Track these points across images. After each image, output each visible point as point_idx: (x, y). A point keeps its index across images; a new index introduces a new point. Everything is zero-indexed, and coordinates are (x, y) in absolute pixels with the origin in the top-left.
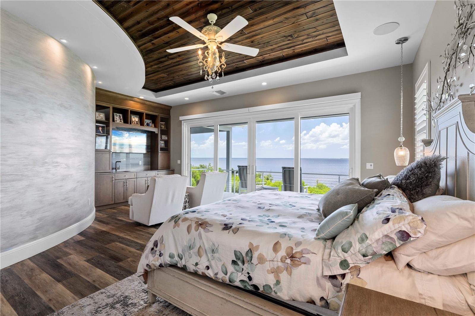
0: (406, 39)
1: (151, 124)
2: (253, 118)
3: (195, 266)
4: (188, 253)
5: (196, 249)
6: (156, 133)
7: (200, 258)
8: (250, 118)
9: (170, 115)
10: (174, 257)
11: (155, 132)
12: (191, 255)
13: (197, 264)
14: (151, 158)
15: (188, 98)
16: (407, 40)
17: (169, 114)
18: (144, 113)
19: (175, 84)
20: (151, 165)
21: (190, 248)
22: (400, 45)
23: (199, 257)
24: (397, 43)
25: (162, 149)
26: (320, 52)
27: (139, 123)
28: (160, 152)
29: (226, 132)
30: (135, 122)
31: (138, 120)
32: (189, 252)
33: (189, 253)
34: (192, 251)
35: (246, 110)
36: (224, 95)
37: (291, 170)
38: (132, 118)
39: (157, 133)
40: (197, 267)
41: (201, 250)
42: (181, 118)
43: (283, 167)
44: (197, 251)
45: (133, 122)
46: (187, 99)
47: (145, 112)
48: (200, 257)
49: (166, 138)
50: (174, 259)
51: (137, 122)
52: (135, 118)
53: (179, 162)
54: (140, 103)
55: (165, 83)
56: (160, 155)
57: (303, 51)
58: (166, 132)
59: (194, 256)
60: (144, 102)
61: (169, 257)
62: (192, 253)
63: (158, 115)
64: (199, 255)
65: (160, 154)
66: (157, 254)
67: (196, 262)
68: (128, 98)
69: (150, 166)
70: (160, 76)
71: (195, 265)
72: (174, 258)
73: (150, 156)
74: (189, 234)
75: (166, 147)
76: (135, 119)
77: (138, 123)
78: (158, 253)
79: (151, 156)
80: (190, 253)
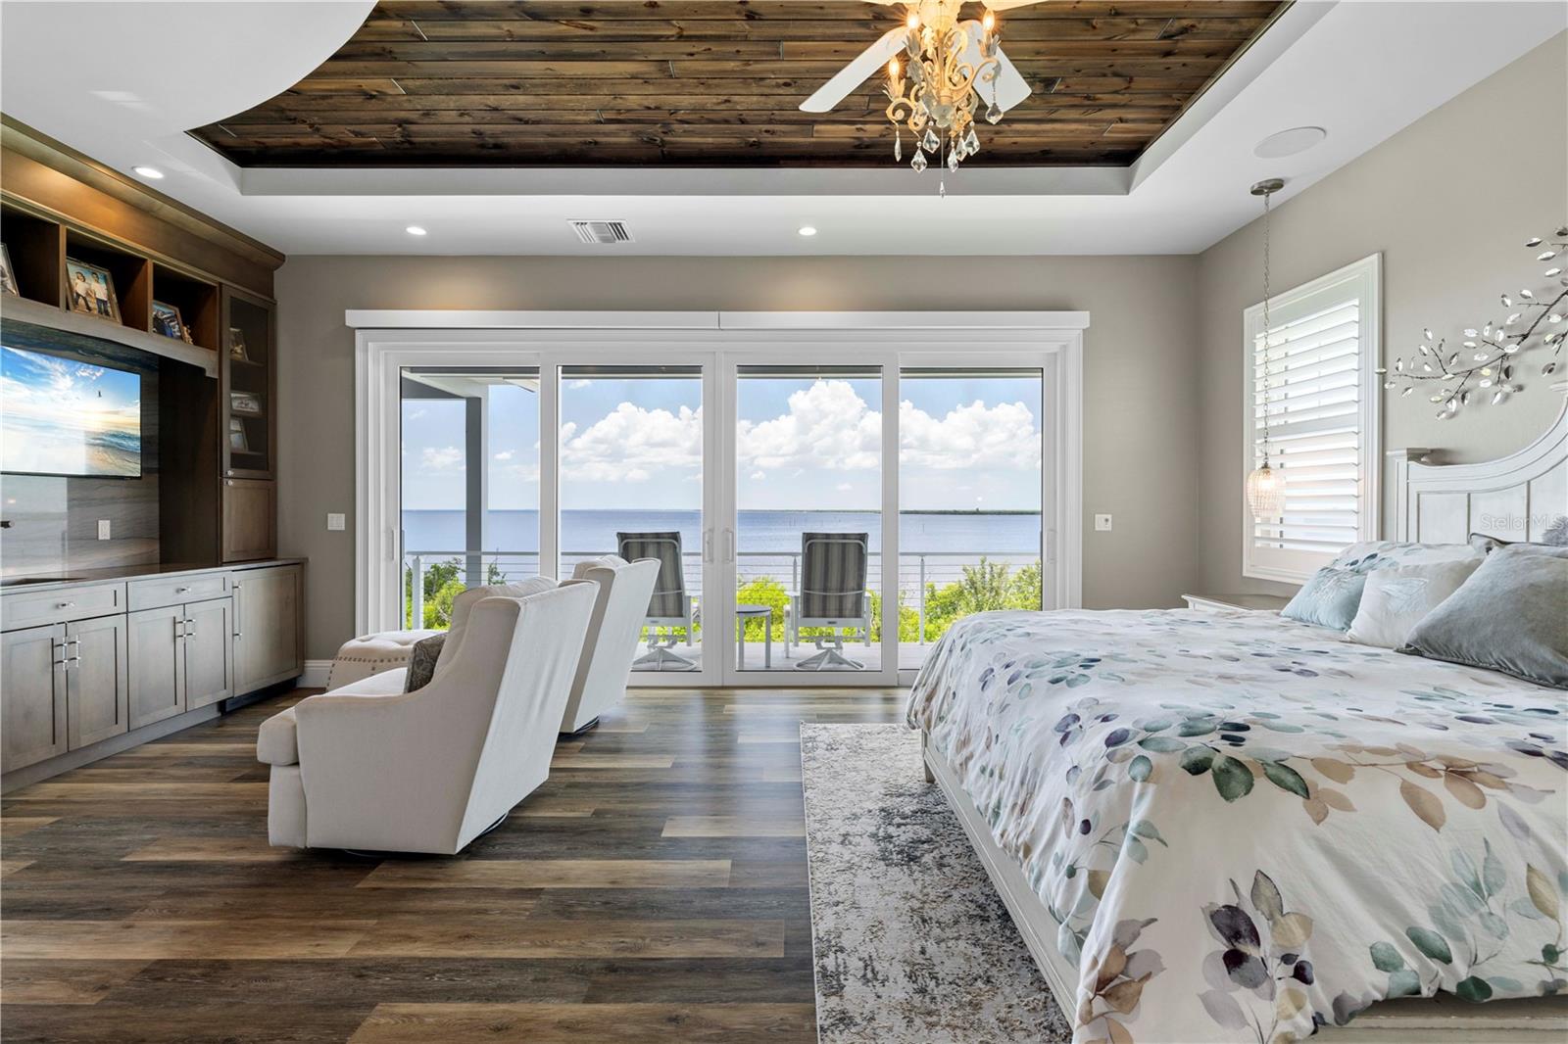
0: (1277, 185)
1: (175, 327)
2: (725, 353)
3: (1544, 964)
4: (1475, 918)
5: (1515, 889)
6: (208, 374)
7: (1553, 922)
8: (714, 353)
9: (272, 297)
10: (1402, 962)
11: (201, 370)
12: (1501, 920)
13: (1550, 954)
14: (160, 501)
15: (426, 230)
16: (1282, 186)
17: (268, 290)
18: (144, 261)
19: (407, 145)
20: (164, 538)
21: (1479, 890)
22: (1263, 197)
23: (1547, 919)
24: (1254, 192)
25: (238, 461)
26: (1060, 162)
27: (113, 309)
28: (230, 473)
29: (464, 402)
30: (93, 305)
31: (109, 297)
32: (1484, 910)
33: (1481, 916)
34: (1494, 904)
35: (708, 318)
36: (619, 247)
37: (832, 543)
38: (73, 275)
39: (216, 376)
40: (1557, 965)
41: (1539, 885)
42: (354, 318)
43: (808, 534)
44: (1528, 896)
45: (81, 301)
46: (417, 231)
47: (154, 255)
48: (1553, 917)
49: (253, 407)
50: (1406, 967)
51: (104, 302)
52: (90, 279)
53: (337, 522)
54: (125, 201)
55: (341, 128)
56: (235, 488)
57: (1014, 148)
58: (258, 376)
59: (1513, 920)
60: (146, 204)
61: (1377, 967)
62: (1497, 911)
63: (220, 284)
64: (1541, 910)
65: (231, 483)
66: (1275, 978)
67: (1542, 946)
68: (59, 154)
69: (157, 547)
70: (360, 82)
71: (1542, 960)
72: (1402, 966)
73: (156, 491)
74: (1438, 830)
75: (250, 449)
76: (92, 286)
77: (109, 310)
78: (1279, 971)
79: (160, 495)
80: (1491, 914)
